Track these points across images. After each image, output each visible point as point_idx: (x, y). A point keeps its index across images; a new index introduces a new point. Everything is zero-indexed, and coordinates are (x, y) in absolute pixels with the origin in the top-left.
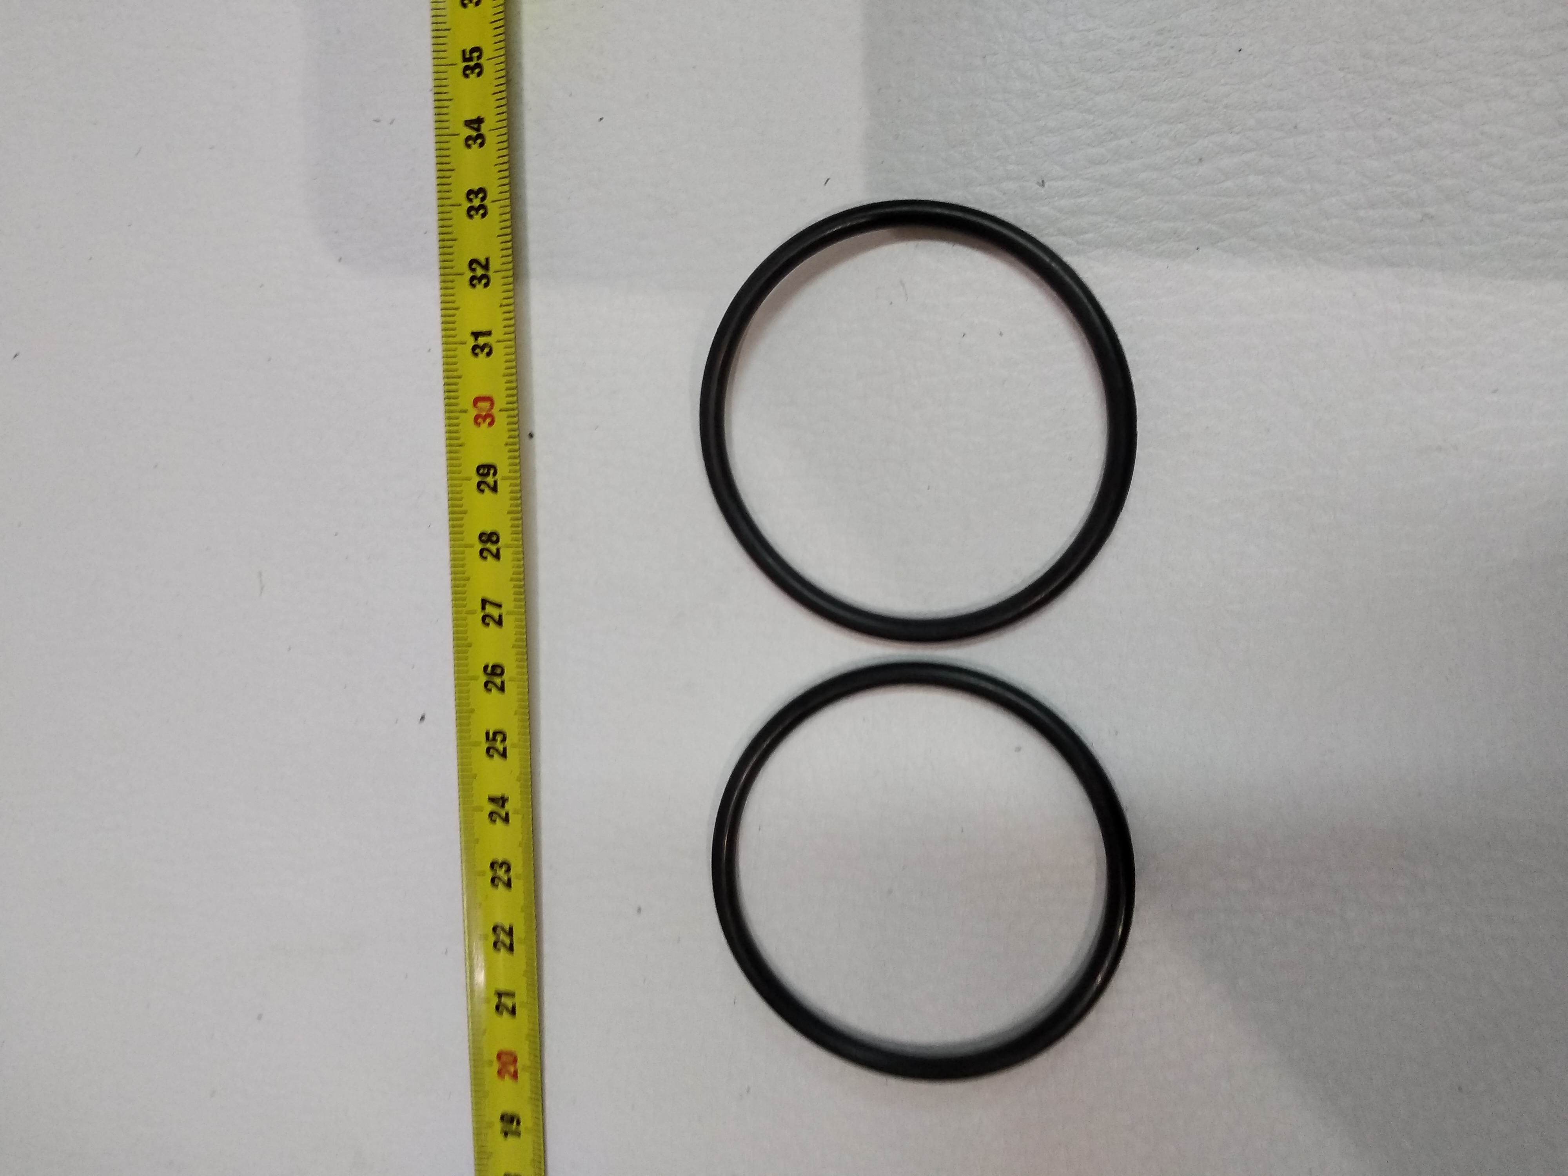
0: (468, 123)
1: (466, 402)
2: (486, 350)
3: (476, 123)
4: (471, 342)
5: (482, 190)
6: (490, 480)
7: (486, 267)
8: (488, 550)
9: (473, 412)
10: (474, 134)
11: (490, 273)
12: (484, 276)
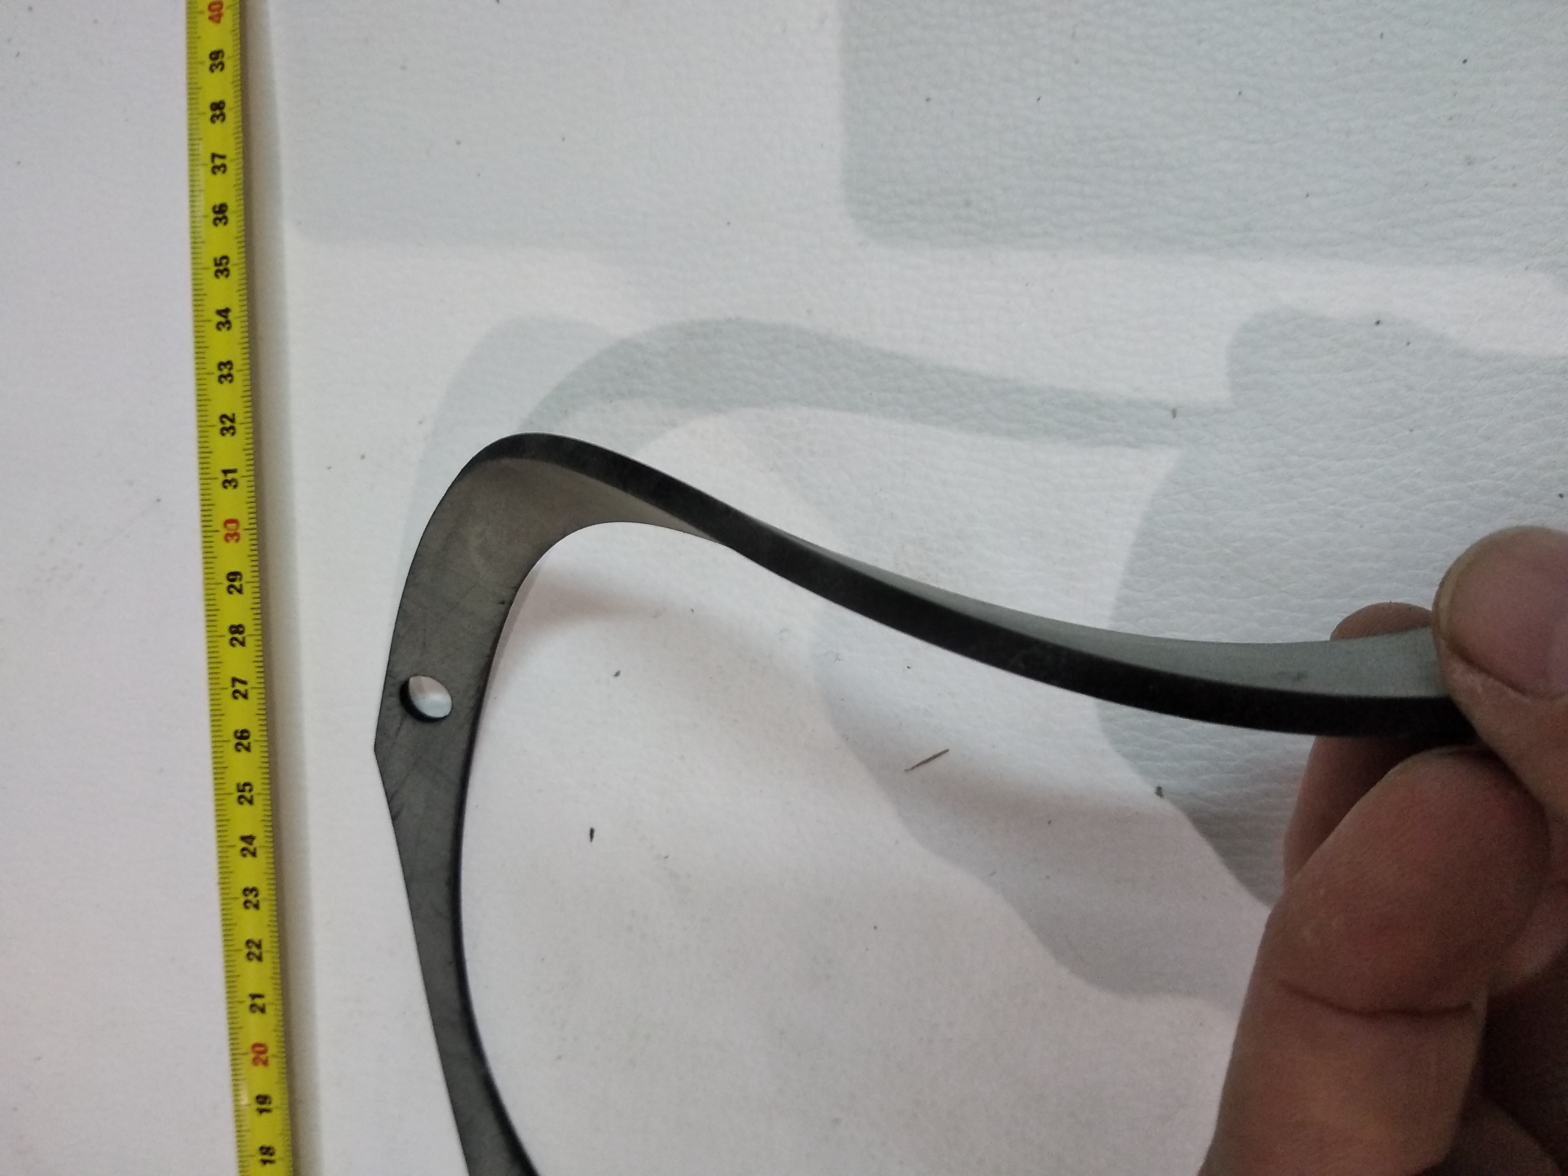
0: (219, 312)
1: (218, 524)
2: (234, 484)
3: (224, 312)
4: (222, 477)
5: (229, 363)
6: (237, 584)
7: (232, 420)
8: (236, 639)
9: (223, 532)
10: (223, 320)
11: (236, 426)
12: (232, 428)
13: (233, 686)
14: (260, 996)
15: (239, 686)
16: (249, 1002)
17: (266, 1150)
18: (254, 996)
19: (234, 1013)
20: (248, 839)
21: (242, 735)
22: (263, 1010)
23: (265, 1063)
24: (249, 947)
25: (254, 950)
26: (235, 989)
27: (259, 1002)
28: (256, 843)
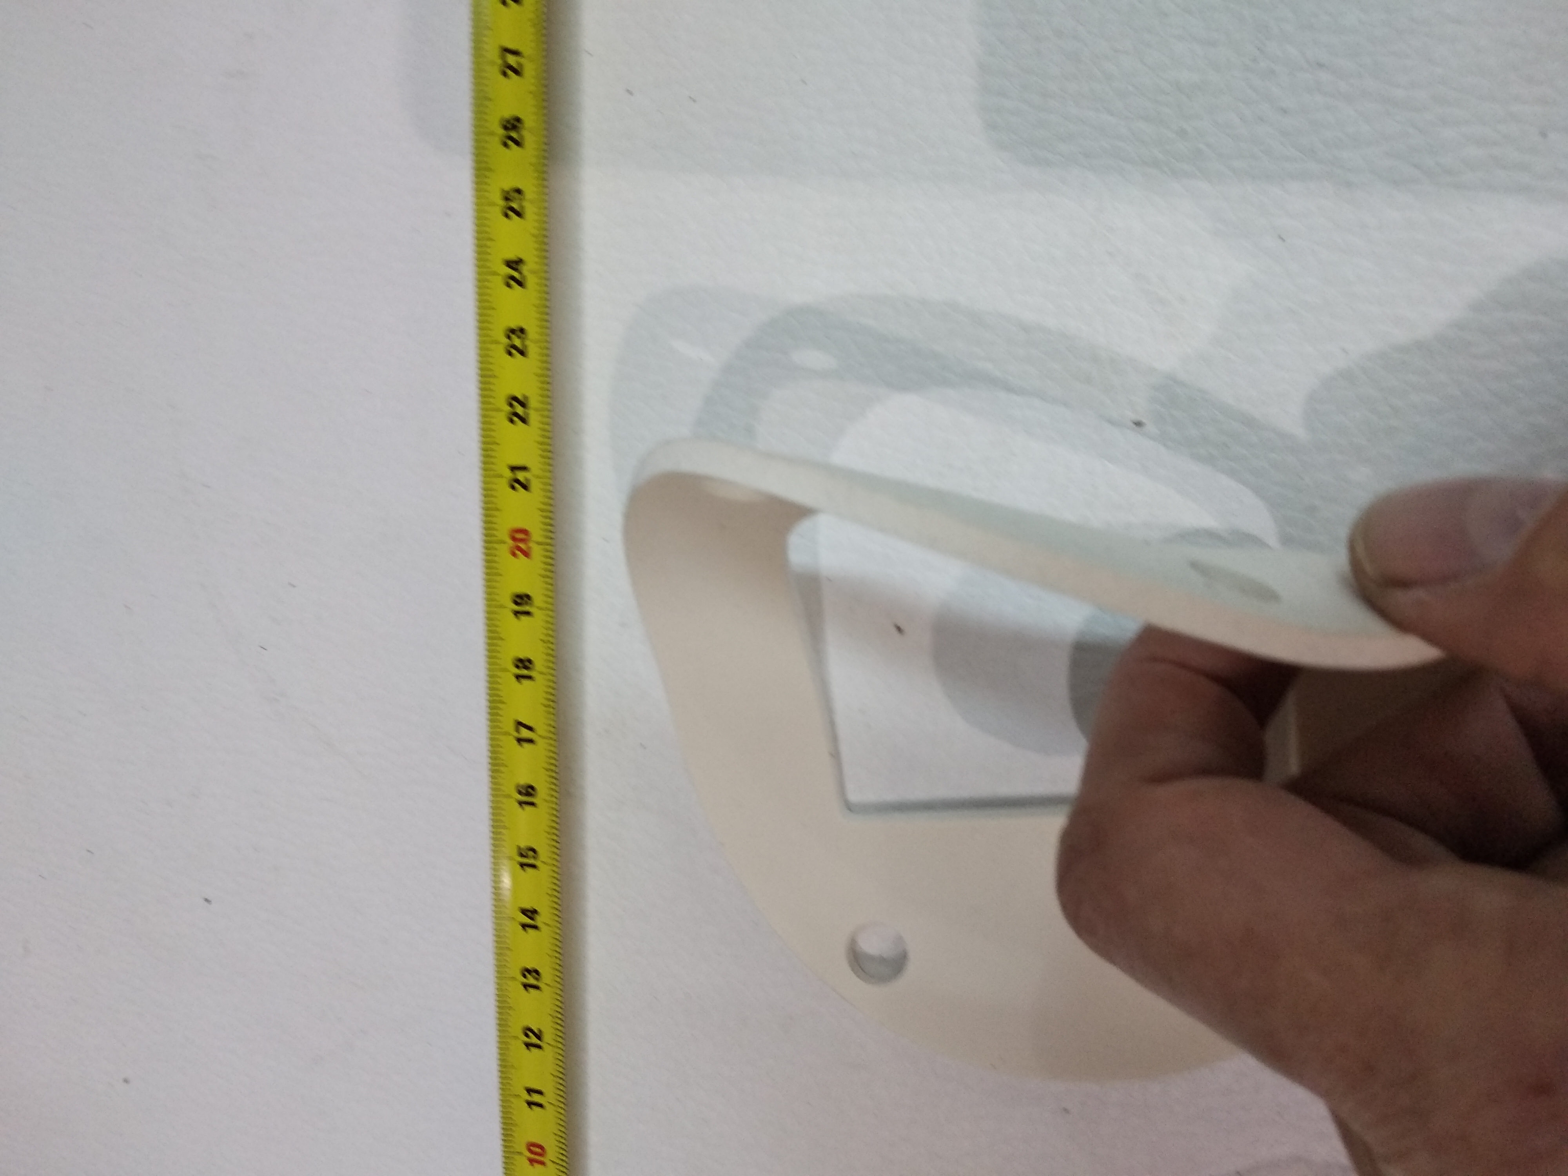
13: (503, 58)
14: (524, 468)
15: (512, 60)
16: (508, 474)
17: (523, 663)
18: (513, 469)
19: (491, 490)
20: (514, 264)
21: (513, 125)
22: (525, 487)
23: (526, 554)
24: (511, 405)
25: (519, 410)
26: (492, 460)
27: (521, 476)
28: (525, 269)
